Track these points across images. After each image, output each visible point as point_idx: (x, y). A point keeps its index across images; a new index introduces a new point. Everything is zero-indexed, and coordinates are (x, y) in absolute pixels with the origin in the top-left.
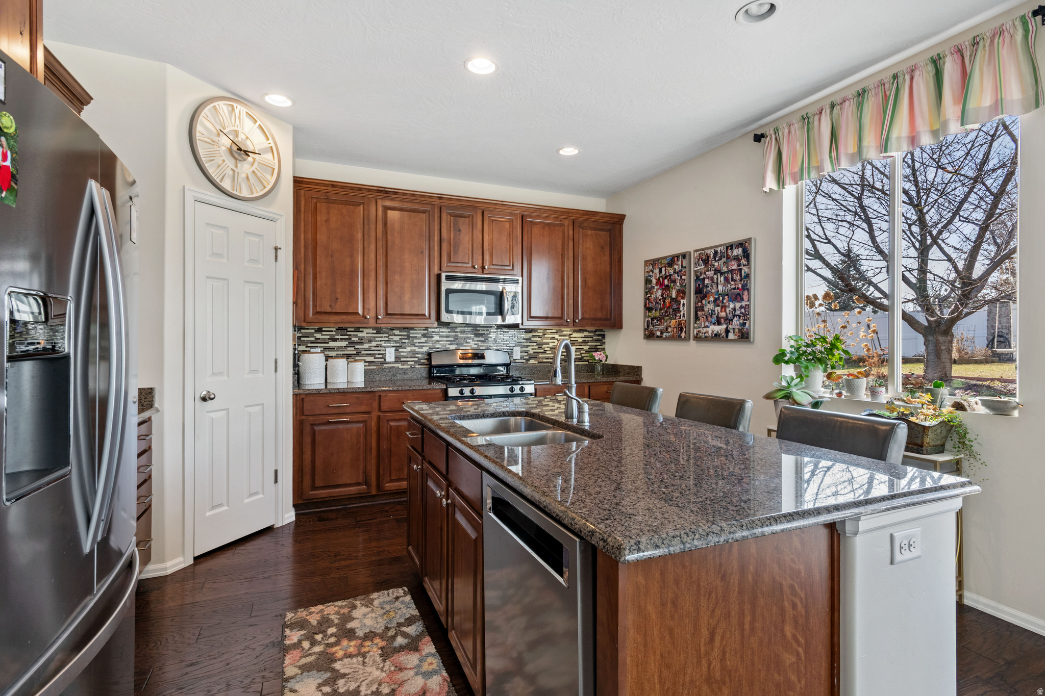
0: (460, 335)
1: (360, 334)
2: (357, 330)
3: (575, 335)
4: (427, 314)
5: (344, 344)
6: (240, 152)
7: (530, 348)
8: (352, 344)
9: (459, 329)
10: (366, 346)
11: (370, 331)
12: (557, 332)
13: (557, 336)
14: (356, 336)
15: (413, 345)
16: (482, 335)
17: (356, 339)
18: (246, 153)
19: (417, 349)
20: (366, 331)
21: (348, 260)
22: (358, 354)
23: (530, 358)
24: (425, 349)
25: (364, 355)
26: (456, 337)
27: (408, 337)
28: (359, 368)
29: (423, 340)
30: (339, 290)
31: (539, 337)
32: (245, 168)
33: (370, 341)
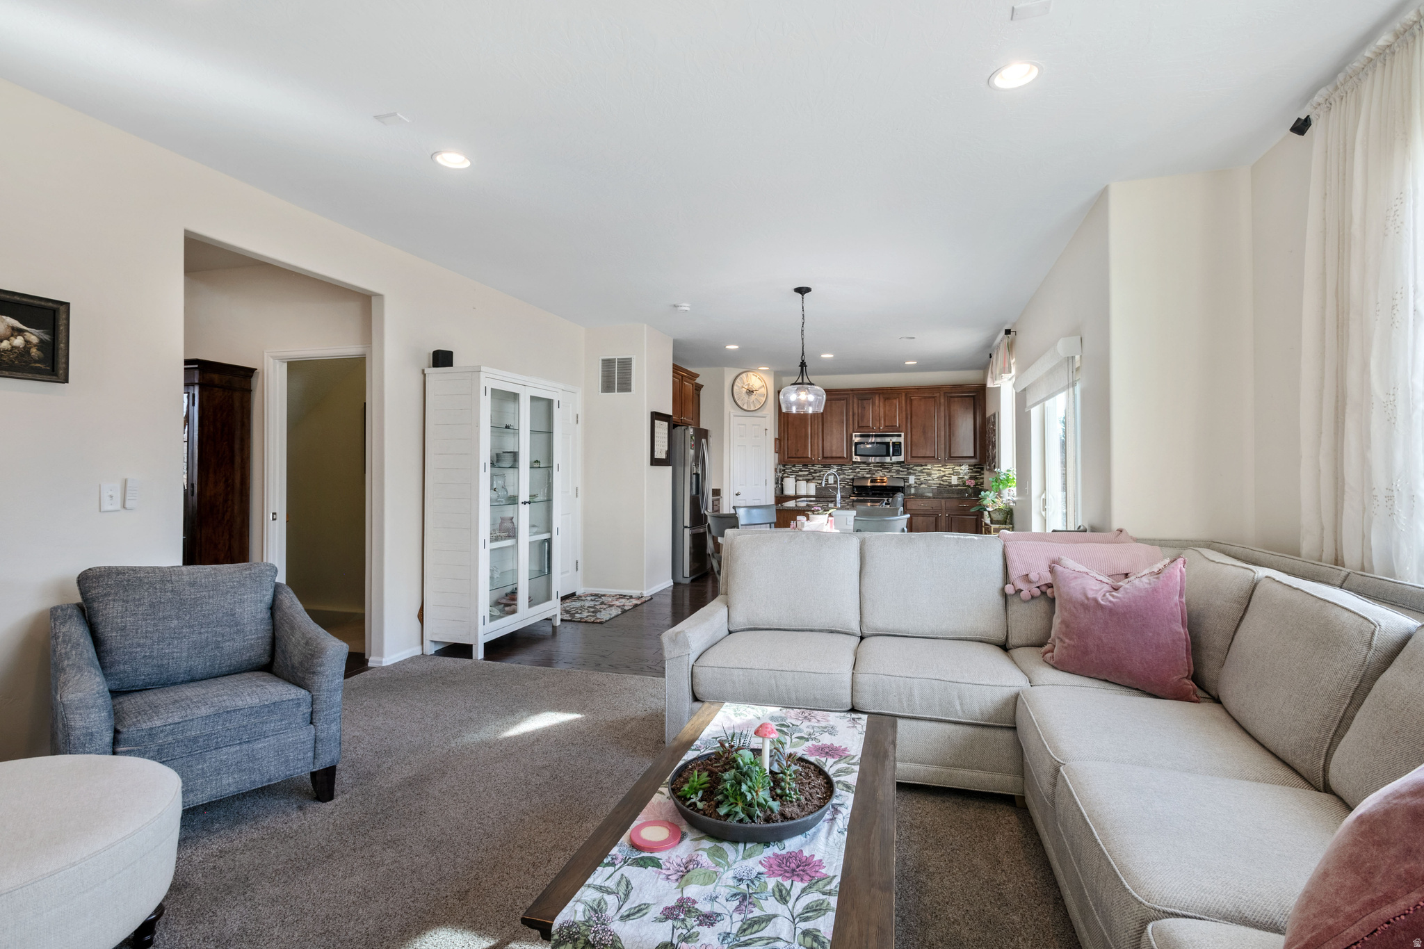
0: (873, 468)
1: (814, 468)
2: (813, 465)
3: (957, 468)
4: (845, 456)
5: (806, 473)
6: (750, 392)
7: (921, 477)
8: (810, 473)
9: (872, 465)
10: (818, 474)
11: (820, 466)
12: (942, 466)
13: (942, 469)
14: (812, 469)
15: (844, 474)
16: (887, 468)
17: (812, 471)
18: (752, 391)
19: (846, 477)
20: (818, 466)
21: (804, 430)
22: (814, 479)
23: (922, 484)
24: (851, 477)
25: (817, 480)
26: (870, 470)
27: (842, 470)
28: (812, 486)
29: (850, 471)
30: (799, 445)
31: (928, 469)
32: (753, 397)
33: (820, 472)
